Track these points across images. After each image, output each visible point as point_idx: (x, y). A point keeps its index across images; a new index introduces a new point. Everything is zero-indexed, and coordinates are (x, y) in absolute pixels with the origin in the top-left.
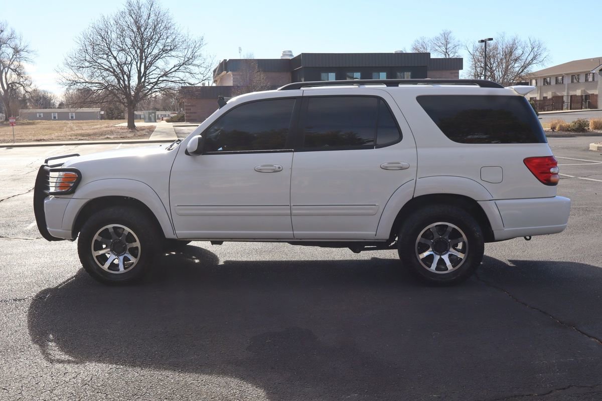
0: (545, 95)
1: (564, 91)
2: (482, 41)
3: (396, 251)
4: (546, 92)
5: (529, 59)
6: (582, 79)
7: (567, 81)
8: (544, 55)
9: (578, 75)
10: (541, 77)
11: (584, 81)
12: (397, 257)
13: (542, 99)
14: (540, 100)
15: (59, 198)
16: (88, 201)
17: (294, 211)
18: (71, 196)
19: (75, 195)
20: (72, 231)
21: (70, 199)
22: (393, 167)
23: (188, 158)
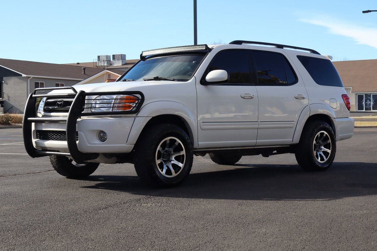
15: (121, 117)
16: (152, 118)
17: (260, 126)
18: (134, 115)
19: (140, 114)
20: (135, 145)
21: (134, 118)
22: (299, 97)
23: (202, 87)
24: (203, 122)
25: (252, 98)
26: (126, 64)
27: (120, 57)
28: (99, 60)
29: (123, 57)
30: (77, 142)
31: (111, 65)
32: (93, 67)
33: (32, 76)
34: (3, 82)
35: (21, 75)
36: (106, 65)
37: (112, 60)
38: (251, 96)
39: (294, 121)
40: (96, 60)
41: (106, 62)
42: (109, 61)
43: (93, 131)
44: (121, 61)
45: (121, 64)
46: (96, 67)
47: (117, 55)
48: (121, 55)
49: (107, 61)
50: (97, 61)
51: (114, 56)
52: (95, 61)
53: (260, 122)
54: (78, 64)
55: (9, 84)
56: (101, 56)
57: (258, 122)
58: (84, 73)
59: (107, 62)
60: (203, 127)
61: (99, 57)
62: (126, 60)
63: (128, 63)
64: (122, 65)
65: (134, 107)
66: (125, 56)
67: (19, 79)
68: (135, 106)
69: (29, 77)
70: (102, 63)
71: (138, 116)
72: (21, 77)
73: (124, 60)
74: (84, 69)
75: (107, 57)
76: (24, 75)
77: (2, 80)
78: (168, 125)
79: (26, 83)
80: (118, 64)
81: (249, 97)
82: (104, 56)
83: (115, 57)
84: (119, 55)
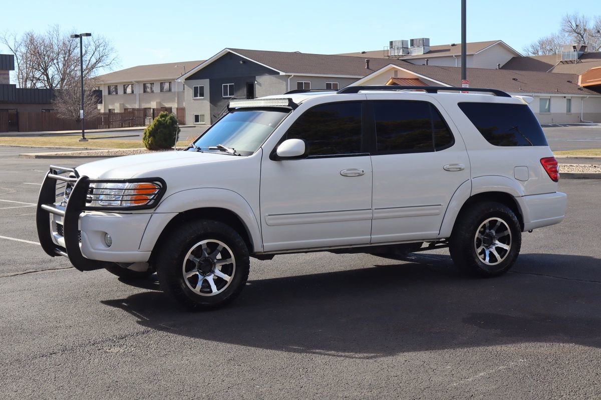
0: (110, 107)
1: (135, 103)
2: (76, 36)
3: (447, 249)
4: (113, 103)
5: (93, 60)
6: (157, 89)
7: (139, 90)
8: (112, 56)
9: (152, 84)
10: (104, 84)
11: (159, 91)
12: (448, 254)
13: (107, 111)
14: (105, 114)
15: (131, 214)
16: (177, 215)
17: (375, 215)
18: (152, 211)
19: (159, 210)
20: (152, 251)
21: (151, 214)
22: (453, 168)
23: (273, 163)
24: (269, 215)
25: (360, 175)
26: (430, 52)
27: (421, 42)
28: (392, 47)
29: (425, 42)
30: (80, 245)
31: (409, 54)
32: (382, 57)
33: (293, 74)
34: (256, 82)
35: (279, 73)
36: (401, 54)
37: (409, 47)
38: (359, 172)
39: (440, 205)
40: (387, 47)
41: (401, 51)
42: (405, 48)
43: (97, 232)
44: (423, 48)
45: (422, 53)
46: (387, 58)
47: (417, 39)
48: (423, 39)
49: (403, 48)
50: (389, 49)
51: (412, 41)
52: (386, 49)
53: (375, 209)
54: (363, 53)
55: (262, 85)
56: (395, 41)
57: (371, 209)
58: (368, 68)
59: (403, 51)
60: (270, 222)
61: (391, 43)
62: (430, 45)
63: (432, 50)
64: (424, 54)
65: (151, 200)
66: (428, 40)
67: (276, 77)
68: (153, 199)
69: (290, 76)
70: (396, 51)
71: (156, 212)
72: (278, 75)
73: (426, 46)
74: (368, 62)
75: (403, 42)
76: (282, 73)
77: (255, 80)
78: (205, 223)
79: (285, 83)
80: (418, 52)
81: (356, 173)
82: (399, 41)
83: (415, 42)
84: (420, 40)
